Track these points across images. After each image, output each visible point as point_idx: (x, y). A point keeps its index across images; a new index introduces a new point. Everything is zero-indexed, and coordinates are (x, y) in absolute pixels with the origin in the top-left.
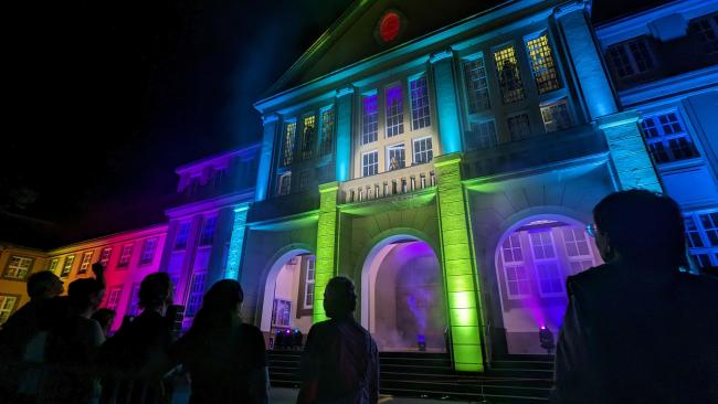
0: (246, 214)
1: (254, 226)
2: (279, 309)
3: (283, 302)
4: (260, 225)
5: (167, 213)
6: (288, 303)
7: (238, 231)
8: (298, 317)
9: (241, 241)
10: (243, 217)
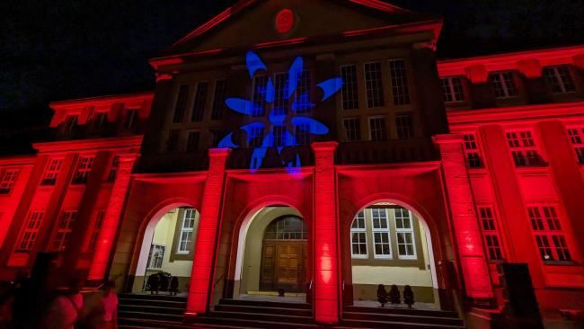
0: (132, 164)
1: (139, 177)
2: (154, 253)
3: (158, 247)
4: (145, 177)
5: (36, 146)
6: (163, 248)
7: (123, 180)
8: (171, 260)
9: (124, 190)
10: (129, 168)
